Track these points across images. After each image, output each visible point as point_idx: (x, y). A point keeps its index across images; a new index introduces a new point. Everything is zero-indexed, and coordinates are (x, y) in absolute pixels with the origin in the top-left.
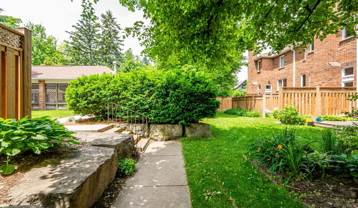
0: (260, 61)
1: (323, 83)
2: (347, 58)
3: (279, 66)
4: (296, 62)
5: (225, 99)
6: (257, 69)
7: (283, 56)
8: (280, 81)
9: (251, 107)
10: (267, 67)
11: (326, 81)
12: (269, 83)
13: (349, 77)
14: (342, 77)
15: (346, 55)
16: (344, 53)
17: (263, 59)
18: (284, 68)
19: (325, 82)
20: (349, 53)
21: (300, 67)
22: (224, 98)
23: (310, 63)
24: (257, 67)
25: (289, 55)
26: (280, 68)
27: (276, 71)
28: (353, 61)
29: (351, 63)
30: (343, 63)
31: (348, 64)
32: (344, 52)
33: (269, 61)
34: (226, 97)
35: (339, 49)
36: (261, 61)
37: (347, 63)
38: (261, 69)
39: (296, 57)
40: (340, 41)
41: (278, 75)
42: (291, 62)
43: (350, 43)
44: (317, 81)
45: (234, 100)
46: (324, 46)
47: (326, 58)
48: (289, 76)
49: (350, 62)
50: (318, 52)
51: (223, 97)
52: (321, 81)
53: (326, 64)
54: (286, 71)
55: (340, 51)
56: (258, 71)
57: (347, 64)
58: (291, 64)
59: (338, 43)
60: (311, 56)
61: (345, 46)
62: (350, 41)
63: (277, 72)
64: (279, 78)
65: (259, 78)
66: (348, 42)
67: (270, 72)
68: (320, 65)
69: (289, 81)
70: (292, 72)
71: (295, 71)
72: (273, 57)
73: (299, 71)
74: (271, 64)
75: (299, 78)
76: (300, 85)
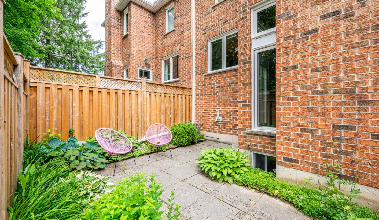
0: (127, 10)
3: (165, 28)
7: (173, 4)
12: (147, 65)
18: (174, 30)
21: (204, 22)
24: (123, 26)
25: (183, 1)
26: (167, 33)
33: (146, 15)
41: (163, 49)
42: (187, 13)
54: (178, 38)
56: (124, 35)
63: (161, 42)
64: (165, 55)
69: (183, 59)
70: (188, 37)
71: (196, 34)
72: (154, 10)
73: (203, 32)
74: (150, 25)
75: (205, 49)
76: (206, 67)
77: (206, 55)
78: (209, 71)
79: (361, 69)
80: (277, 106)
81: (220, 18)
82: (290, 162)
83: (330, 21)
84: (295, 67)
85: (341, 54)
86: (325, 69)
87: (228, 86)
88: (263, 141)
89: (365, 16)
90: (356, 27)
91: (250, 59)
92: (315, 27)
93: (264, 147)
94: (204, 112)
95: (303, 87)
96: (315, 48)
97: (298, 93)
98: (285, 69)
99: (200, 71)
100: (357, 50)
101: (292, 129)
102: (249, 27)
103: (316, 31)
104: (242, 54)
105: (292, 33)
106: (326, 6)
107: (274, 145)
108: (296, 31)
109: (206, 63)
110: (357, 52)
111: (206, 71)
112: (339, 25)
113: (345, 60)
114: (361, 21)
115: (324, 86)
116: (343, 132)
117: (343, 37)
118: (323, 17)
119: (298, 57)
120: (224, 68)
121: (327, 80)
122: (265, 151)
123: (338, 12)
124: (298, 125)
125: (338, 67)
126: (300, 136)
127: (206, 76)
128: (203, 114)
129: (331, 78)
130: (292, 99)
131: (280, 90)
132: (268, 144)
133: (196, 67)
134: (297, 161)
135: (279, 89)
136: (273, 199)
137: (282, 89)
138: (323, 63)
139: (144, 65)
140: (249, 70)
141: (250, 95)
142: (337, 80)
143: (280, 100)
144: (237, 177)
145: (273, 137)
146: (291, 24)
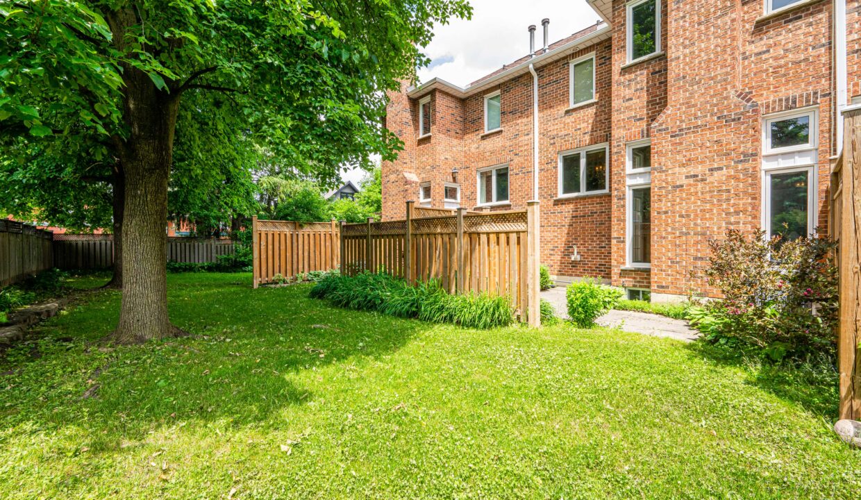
0: (427, 99)
1: (711, 170)
2: (787, 81)
3: (483, 124)
4: (541, 114)
5: (307, 229)
6: (417, 128)
7: (498, 92)
8: (487, 177)
9: (446, 267)
10: (448, 126)
11: (725, 162)
12: (454, 180)
13: (793, 153)
14: (764, 153)
15: (783, 71)
16: (775, 64)
17: (438, 95)
18: (501, 131)
19: (720, 169)
20: (798, 63)
21: (553, 128)
22: (301, 226)
23: (627, 104)
24: (418, 122)
25: (517, 92)
26: (487, 132)
27: (472, 143)
28: (815, 93)
29: (807, 101)
30: (772, 98)
31: (794, 102)
32: (776, 59)
33: (452, 105)
34: (311, 224)
35: (752, 49)
36: (433, 100)
37: (787, 100)
38: (433, 128)
39: (541, 96)
40: (758, 18)
41: (481, 156)
42: (525, 110)
43: (799, 23)
44: (683, 165)
45: (352, 233)
46: (718, 27)
47: (727, 74)
48: (516, 160)
49: (801, 96)
50: (687, 51)
51: (297, 224)
52: (702, 162)
53: (726, 98)
54: (508, 143)
55: (757, 54)
56: (421, 136)
57: (791, 104)
58: (524, 120)
59: (747, 26)
60: (633, 76)
61: (780, 38)
62: (800, 17)
63: (476, 145)
64: (483, 166)
65: (424, 159)
66: (790, 21)
67: (455, 142)
68: (698, 100)
69: (516, 174)
70: (527, 145)
71: (540, 141)
72: (463, 96)
73: (552, 141)
74: (458, 118)
75: (554, 164)
76: (556, 188)
77: (556, 172)
78: (561, 195)
79: (711, 219)
80: (652, 243)
81: (578, 127)
82: (662, 288)
83: (691, 181)
84: (666, 212)
85: (698, 206)
86: (688, 216)
87: (589, 216)
88: (638, 277)
89: (713, 183)
90: (708, 189)
91: (624, 195)
92: (681, 183)
93: (639, 282)
94: (553, 250)
95: (673, 229)
96: (682, 199)
97: (669, 233)
98: (659, 213)
99: (547, 192)
100: (708, 205)
101: (665, 262)
102: (623, 163)
103: (682, 186)
104: (616, 189)
105: (664, 185)
106: (689, 169)
107: (649, 279)
108: (667, 183)
109: (556, 183)
110: (708, 206)
111: (556, 194)
112: (697, 185)
113: (701, 211)
114: (710, 185)
115: (688, 229)
116: (699, 263)
117: (700, 194)
118: (687, 177)
119: (669, 204)
120: (583, 192)
121: (690, 224)
122: (640, 286)
123: (697, 176)
124: (669, 259)
125: (696, 215)
126: (670, 267)
127: (555, 201)
128: (552, 252)
129: (692, 223)
130: (664, 238)
131: (654, 231)
132: (643, 278)
133: (540, 188)
134: (667, 287)
135: (654, 229)
136: (648, 315)
137: (656, 229)
138: (687, 211)
139: (452, 180)
140: (624, 206)
141: (624, 231)
142: (695, 224)
143: (654, 239)
144: (616, 304)
145: (648, 271)
146: (664, 177)
